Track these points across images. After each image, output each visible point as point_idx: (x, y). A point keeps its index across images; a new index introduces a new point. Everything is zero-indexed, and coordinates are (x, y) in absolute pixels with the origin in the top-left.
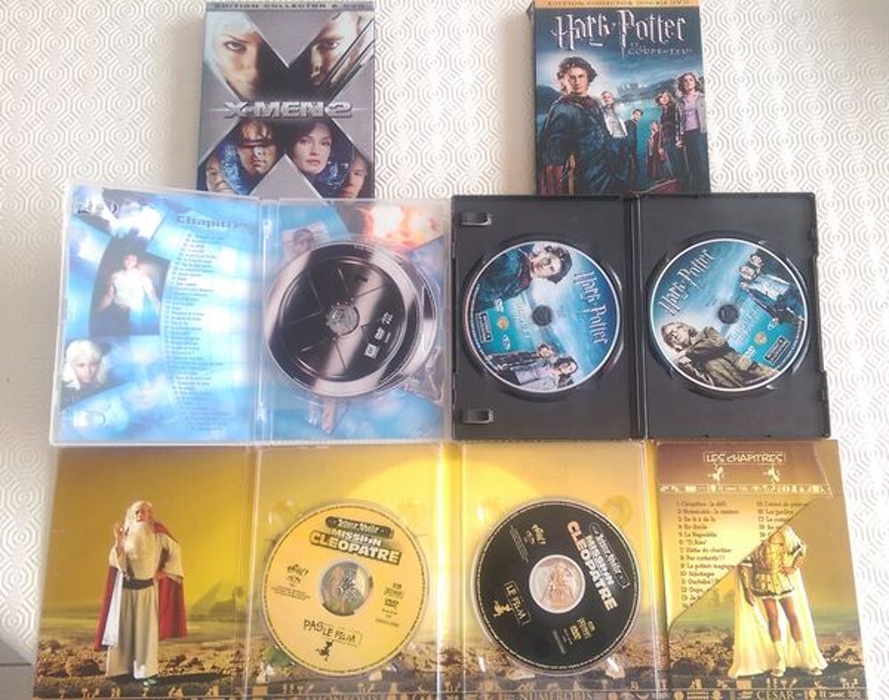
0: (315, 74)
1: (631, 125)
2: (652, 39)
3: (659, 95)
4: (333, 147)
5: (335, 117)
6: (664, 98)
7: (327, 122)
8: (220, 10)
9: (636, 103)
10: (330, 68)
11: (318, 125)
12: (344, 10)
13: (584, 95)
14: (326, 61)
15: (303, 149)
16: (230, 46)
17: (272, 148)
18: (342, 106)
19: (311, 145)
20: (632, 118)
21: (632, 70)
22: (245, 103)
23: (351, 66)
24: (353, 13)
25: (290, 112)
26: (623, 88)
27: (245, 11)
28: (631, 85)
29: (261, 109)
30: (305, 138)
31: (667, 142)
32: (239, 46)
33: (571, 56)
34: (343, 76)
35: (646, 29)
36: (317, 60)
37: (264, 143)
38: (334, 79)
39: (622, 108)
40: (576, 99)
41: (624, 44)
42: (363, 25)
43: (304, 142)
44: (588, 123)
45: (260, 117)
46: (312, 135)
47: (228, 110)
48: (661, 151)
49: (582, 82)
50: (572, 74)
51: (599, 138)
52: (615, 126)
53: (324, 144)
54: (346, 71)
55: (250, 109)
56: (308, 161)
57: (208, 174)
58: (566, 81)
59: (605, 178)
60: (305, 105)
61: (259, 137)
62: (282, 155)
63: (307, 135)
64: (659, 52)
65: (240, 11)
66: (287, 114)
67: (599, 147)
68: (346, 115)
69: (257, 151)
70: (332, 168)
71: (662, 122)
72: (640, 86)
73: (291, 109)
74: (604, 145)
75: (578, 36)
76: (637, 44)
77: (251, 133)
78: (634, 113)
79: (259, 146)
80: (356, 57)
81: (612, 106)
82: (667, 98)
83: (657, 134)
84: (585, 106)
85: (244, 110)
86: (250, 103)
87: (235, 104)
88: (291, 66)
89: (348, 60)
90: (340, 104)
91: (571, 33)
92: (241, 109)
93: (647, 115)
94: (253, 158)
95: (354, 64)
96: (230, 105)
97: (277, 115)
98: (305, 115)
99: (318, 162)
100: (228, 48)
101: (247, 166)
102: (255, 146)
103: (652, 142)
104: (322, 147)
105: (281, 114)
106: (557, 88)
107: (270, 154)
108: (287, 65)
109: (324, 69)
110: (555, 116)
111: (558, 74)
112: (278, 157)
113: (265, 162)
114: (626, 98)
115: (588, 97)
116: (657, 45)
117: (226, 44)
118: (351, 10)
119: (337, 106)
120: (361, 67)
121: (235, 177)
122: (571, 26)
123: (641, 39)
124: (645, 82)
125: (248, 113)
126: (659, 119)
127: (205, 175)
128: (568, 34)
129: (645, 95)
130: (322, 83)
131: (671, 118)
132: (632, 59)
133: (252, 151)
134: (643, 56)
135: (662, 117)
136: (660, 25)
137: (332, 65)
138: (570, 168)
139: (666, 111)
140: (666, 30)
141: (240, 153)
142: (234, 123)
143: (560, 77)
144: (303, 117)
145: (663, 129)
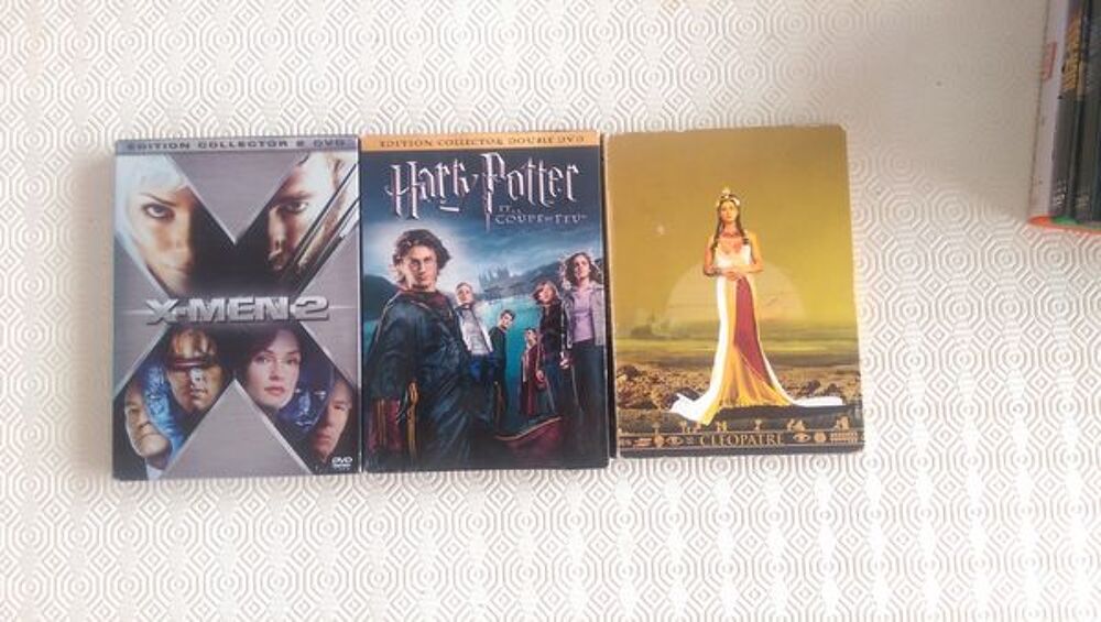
0: (275, 253)
1: (498, 335)
2: (530, 198)
3: (539, 287)
4: (302, 365)
5: (305, 320)
6: (546, 292)
7: (293, 327)
8: (135, 154)
9: (505, 300)
10: (296, 244)
11: (282, 332)
12: (314, 150)
13: (431, 290)
14: (290, 232)
15: (261, 371)
16: (151, 210)
17: (216, 371)
18: (314, 302)
19: (270, 364)
20: (499, 324)
21: (500, 249)
22: (174, 302)
23: (326, 239)
24: (327, 154)
25: (240, 313)
26: (488, 278)
27: (170, 153)
28: (500, 272)
29: (198, 310)
30: (263, 354)
31: (547, 362)
32: (164, 211)
33: (414, 227)
34: (314, 257)
35: (522, 182)
36: (277, 230)
37: (204, 363)
38: (303, 261)
39: (485, 309)
40: (421, 297)
41: (490, 209)
42: (342, 174)
43: (261, 359)
44: (435, 333)
45: (197, 322)
46: (271, 348)
47: (151, 312)
48: (539, 373)
49: (428, 269)
50: (415, 256)
51: (453, 356)
52: (475, 338)
53: (289, 362)
54: (319, 249)
55: (182, 310)
56: (270, 389)
57: (127, 410)
58: (405, 268)
59: (460, 418)
60: (262, 301)
61: (197, 354)
62: (231, 380)
63: (265, 350)
64: (540, 220)
65: (165, 154)
66: (236, 317)
67: (453, 369)
68: (321, 316)
69: (195, 374)
70: (302, 398)
71: (543, 328)
72: (511, 275)
73: (242, 308)
74: (459, 367)
75: (424, 197)
76: (508, 208)
77: (185, 348)
78: (503, 315)
79: (197, 367)
80: (334, 224)
81: (471, 306)
82: (550, 293)
83: (534, 349)
84: (432, 305)
85: (174, 312)
86: (182, 301)
87: (162, 303)
88: (240, 240)
89: (323, 228)
90: (313, 299)
91: (414, 190)
92: (171, 310)
93: (521, 320)
94: (188, 387)
95: (331, 235)
96: (154, 304)
97: (223, 319)
98: (262, 318)
99: (282, 389)
100: (148, 214)
101: (181, 399)
102: (192, 367)
103: (526, 361)
104: (287, 367)
105: (226, 317)
106: (393, 278)
107: (214, 379)
108: (234, 240)
109: (287, 245)
110: (390, 322)
111: (395, 257)
112: (224, 385)
113: (206, 391)
114: (491, 294)
115: (437, 293)
116: (539, 209)
117: (145, 208)
118: (325, 150)
119: (308, 303)
120: (340, 239)
121: (164, 416)
122: (414, 179)
123: (515, 199)
124: (517, 266)
125: (180, 316)
126: (538, 325)
127: (123, 414)
128: (410, 191)
129: (518, 288)
130: (285, 268)
131: (554, 322)
132: (501, 231)
133: (188, 375)
134: (516, 227)
135: (542, 321)
136: (541, 176)
137: (300, 238)
138: (410, 403)
139: (547, 313)
140: (551, 183)
141: (171, 379)
142: (159, 333)
143: (397, 261)
144: (259, 321)
145: (543, 340)
